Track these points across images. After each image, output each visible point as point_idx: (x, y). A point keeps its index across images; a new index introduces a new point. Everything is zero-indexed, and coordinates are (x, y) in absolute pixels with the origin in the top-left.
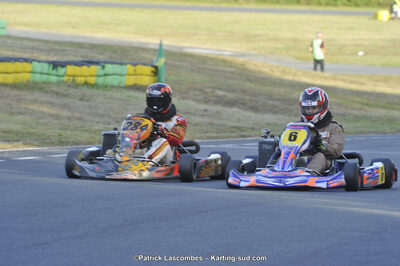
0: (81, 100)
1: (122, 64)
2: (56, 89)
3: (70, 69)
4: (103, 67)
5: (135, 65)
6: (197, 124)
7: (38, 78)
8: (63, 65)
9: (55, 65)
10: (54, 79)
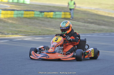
0: (48, 22)
1: (60, 12)
2: (41, 19)
3: (46, 13)
4: (55, 13)
5: (64, 12)
6: (81, 29)
7: (36, 16)
8: (43, 12)
9: (41, 12)
10: (41, 16)
